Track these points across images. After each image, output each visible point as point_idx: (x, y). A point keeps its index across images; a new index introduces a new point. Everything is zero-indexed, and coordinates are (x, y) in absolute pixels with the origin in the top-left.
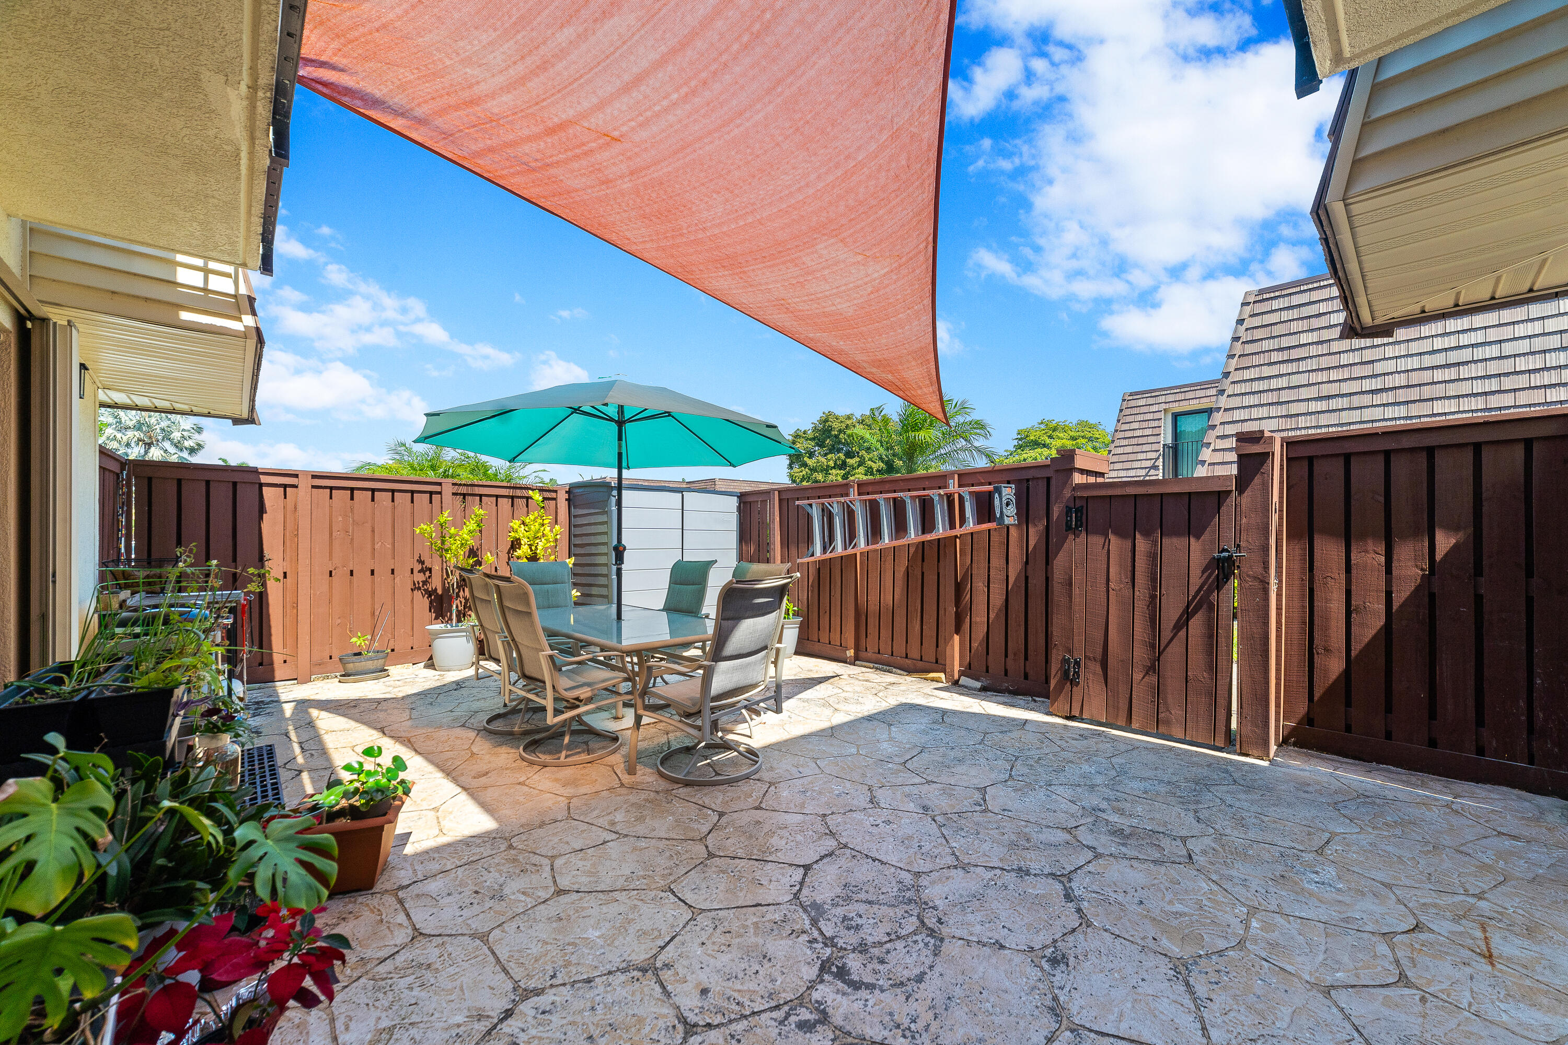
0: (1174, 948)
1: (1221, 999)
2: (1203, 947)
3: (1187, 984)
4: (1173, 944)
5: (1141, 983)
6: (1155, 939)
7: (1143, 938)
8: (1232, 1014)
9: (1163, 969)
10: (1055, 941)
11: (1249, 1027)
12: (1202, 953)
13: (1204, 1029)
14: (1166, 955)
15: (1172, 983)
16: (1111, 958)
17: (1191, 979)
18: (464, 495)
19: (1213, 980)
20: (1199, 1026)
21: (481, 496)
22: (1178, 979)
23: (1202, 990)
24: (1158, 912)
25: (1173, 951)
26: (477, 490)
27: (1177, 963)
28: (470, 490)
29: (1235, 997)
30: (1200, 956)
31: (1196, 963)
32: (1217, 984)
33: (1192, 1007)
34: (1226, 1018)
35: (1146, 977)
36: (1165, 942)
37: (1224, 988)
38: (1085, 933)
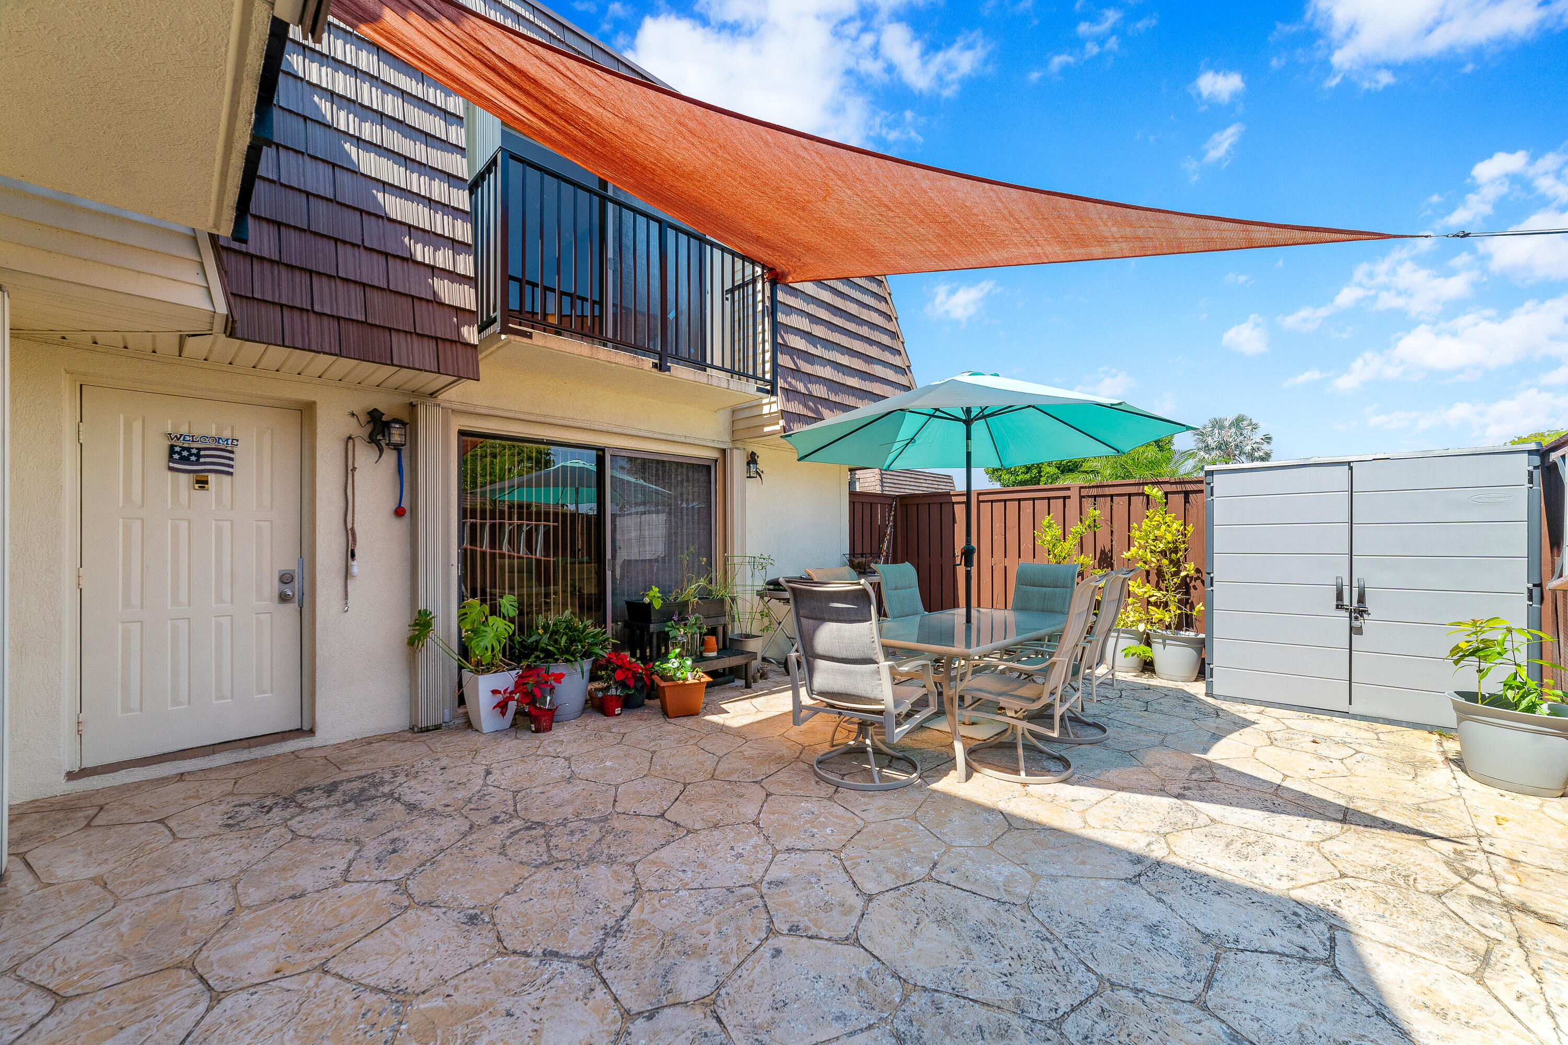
0: (427, 1005)
1: (349, 1007)
2: (409, 1034)
3: (383, 991)
4: (432, 1009)
5: (410, 960)
6: (449, 996)
7: (456, 988)
8: (331, 1005)
9: (411, 982)
10: (494, 924)
11: (312, 1010)
12: (403, 1027)
13: (341, 977)
14: (424, 993)
15: (393, 981)
16: (449, 952)
17: (385, 997)
18: (1095, 497)
19: (369, 1014)
20: (346, 976)
21: (1112, 496)
22: (393, 988)
23: (369, 998)
24: (487, 1022)
25: (424, 1002)
26: (1108, 491)
27: (408, 998)
28: (1100, 491)
29: (341, 1019)
30: (400, 1023)
31: (396, 1013)
32: (364, 1014)
33: (362, 982)
34: (333, 997)
35: (413, 966)
36: (439, 1002)
37: (354, 1018)
38: (492, 947)
